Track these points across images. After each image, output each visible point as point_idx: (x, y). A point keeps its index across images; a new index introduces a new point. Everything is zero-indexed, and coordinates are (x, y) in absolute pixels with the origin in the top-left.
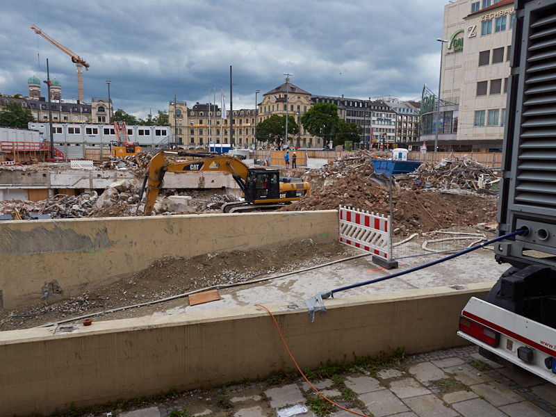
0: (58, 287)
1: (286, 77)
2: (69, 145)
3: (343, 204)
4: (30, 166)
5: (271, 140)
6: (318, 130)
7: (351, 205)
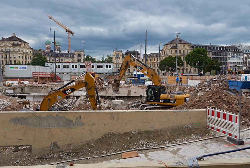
0: (57, 145)
1: (177, 34)
2: (63, 74)
3: (210, 106)
4: (45, 85)
5: (168, 70)
6: (195, 64)
7: (214, 107)
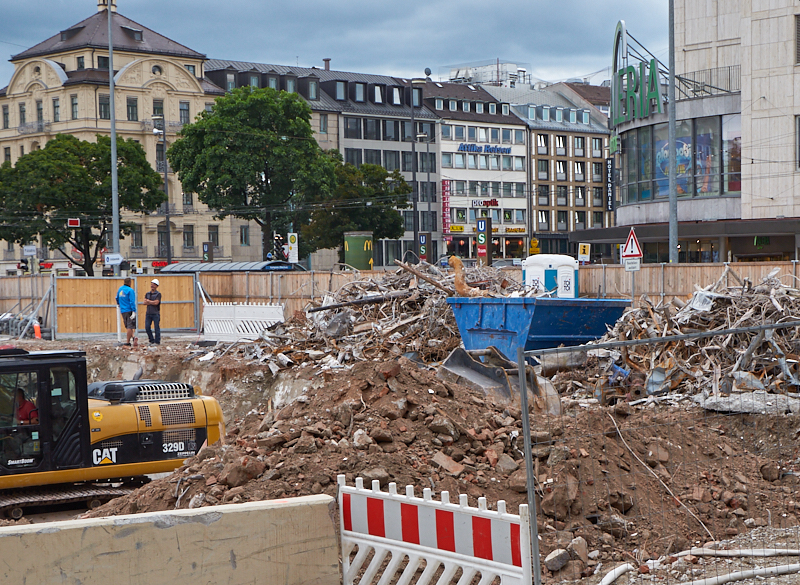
3: (352, 469)
5: (55, 237)
6: (238, 194)
7: (381, 472)
